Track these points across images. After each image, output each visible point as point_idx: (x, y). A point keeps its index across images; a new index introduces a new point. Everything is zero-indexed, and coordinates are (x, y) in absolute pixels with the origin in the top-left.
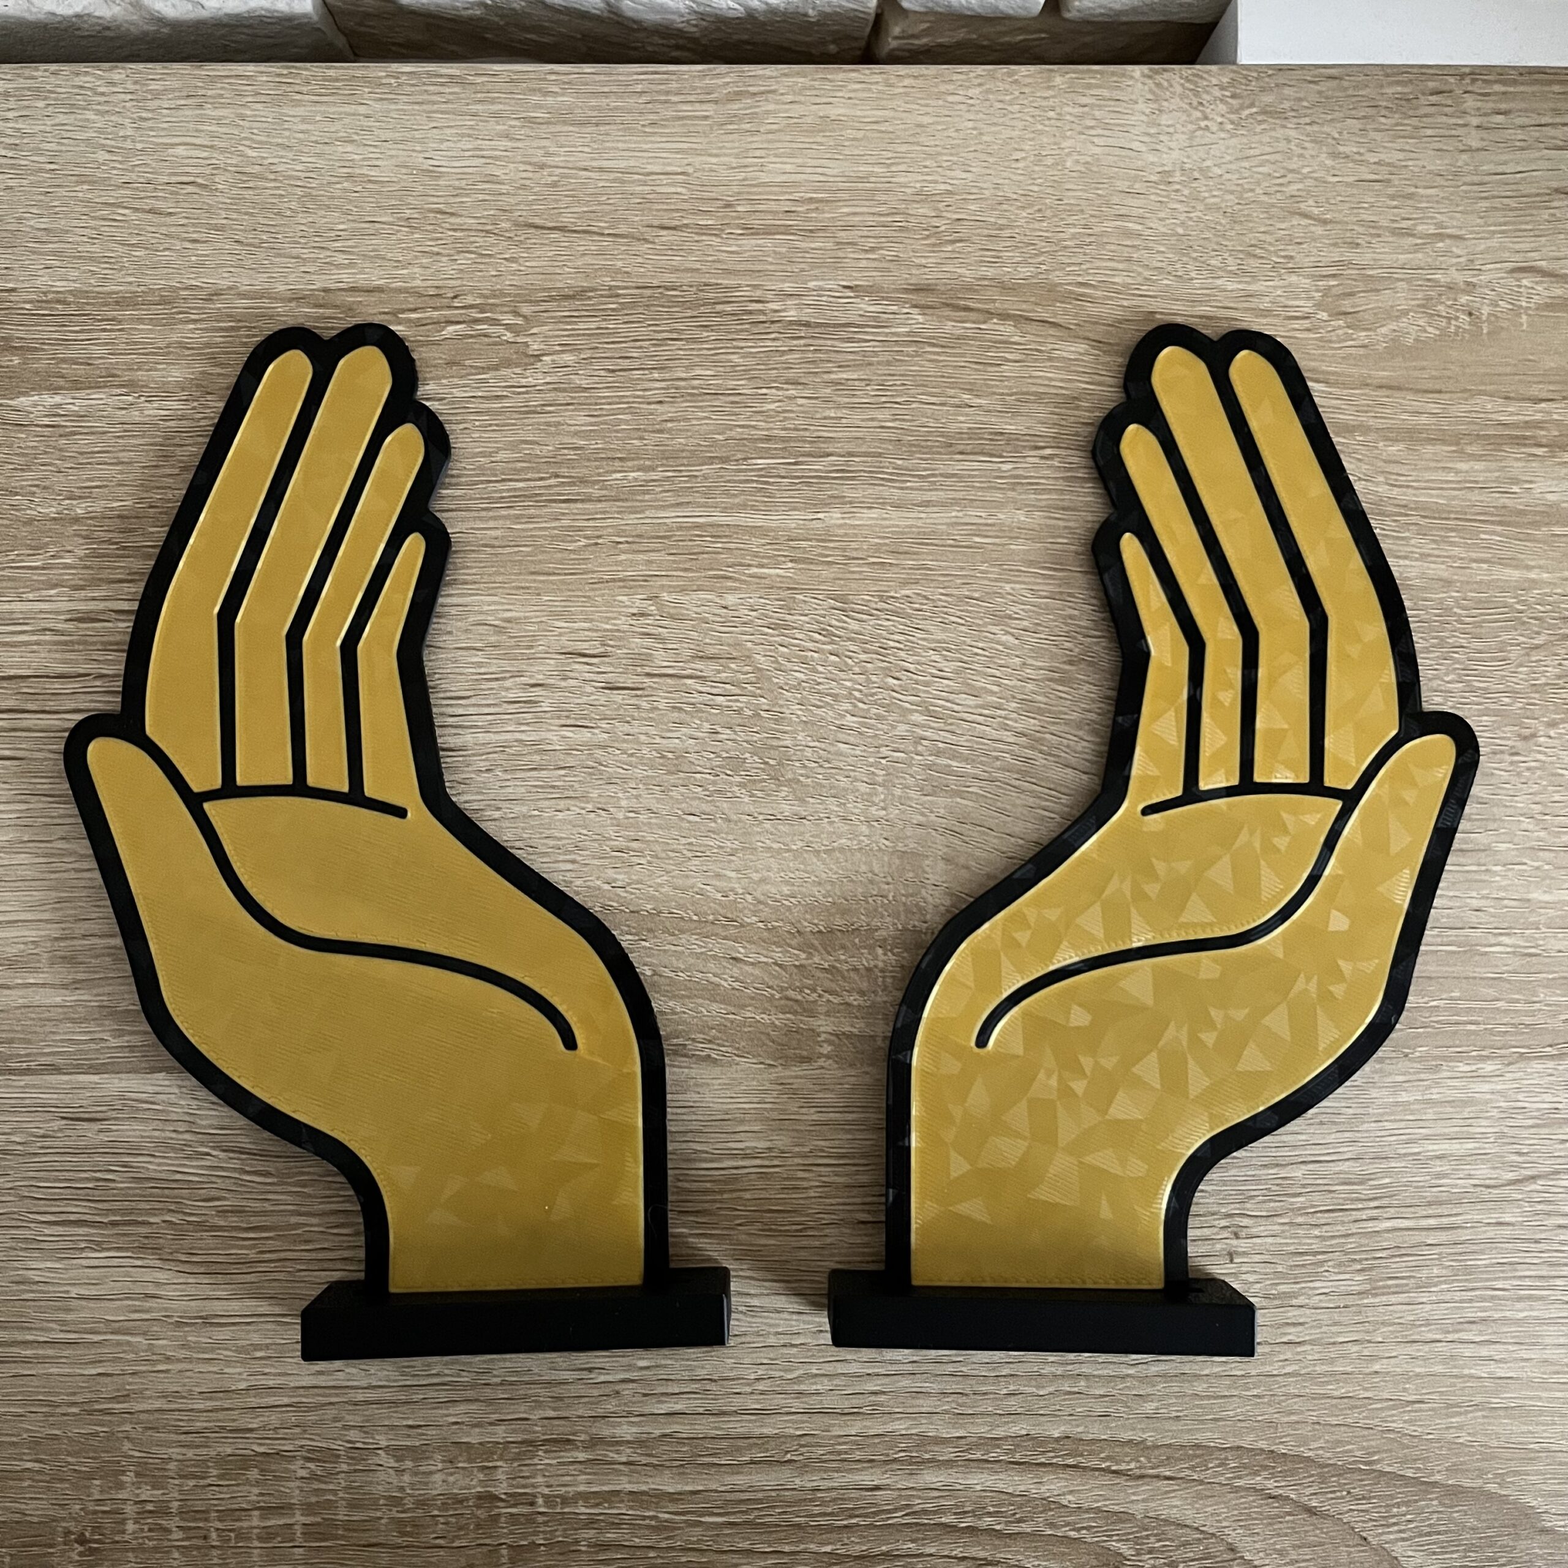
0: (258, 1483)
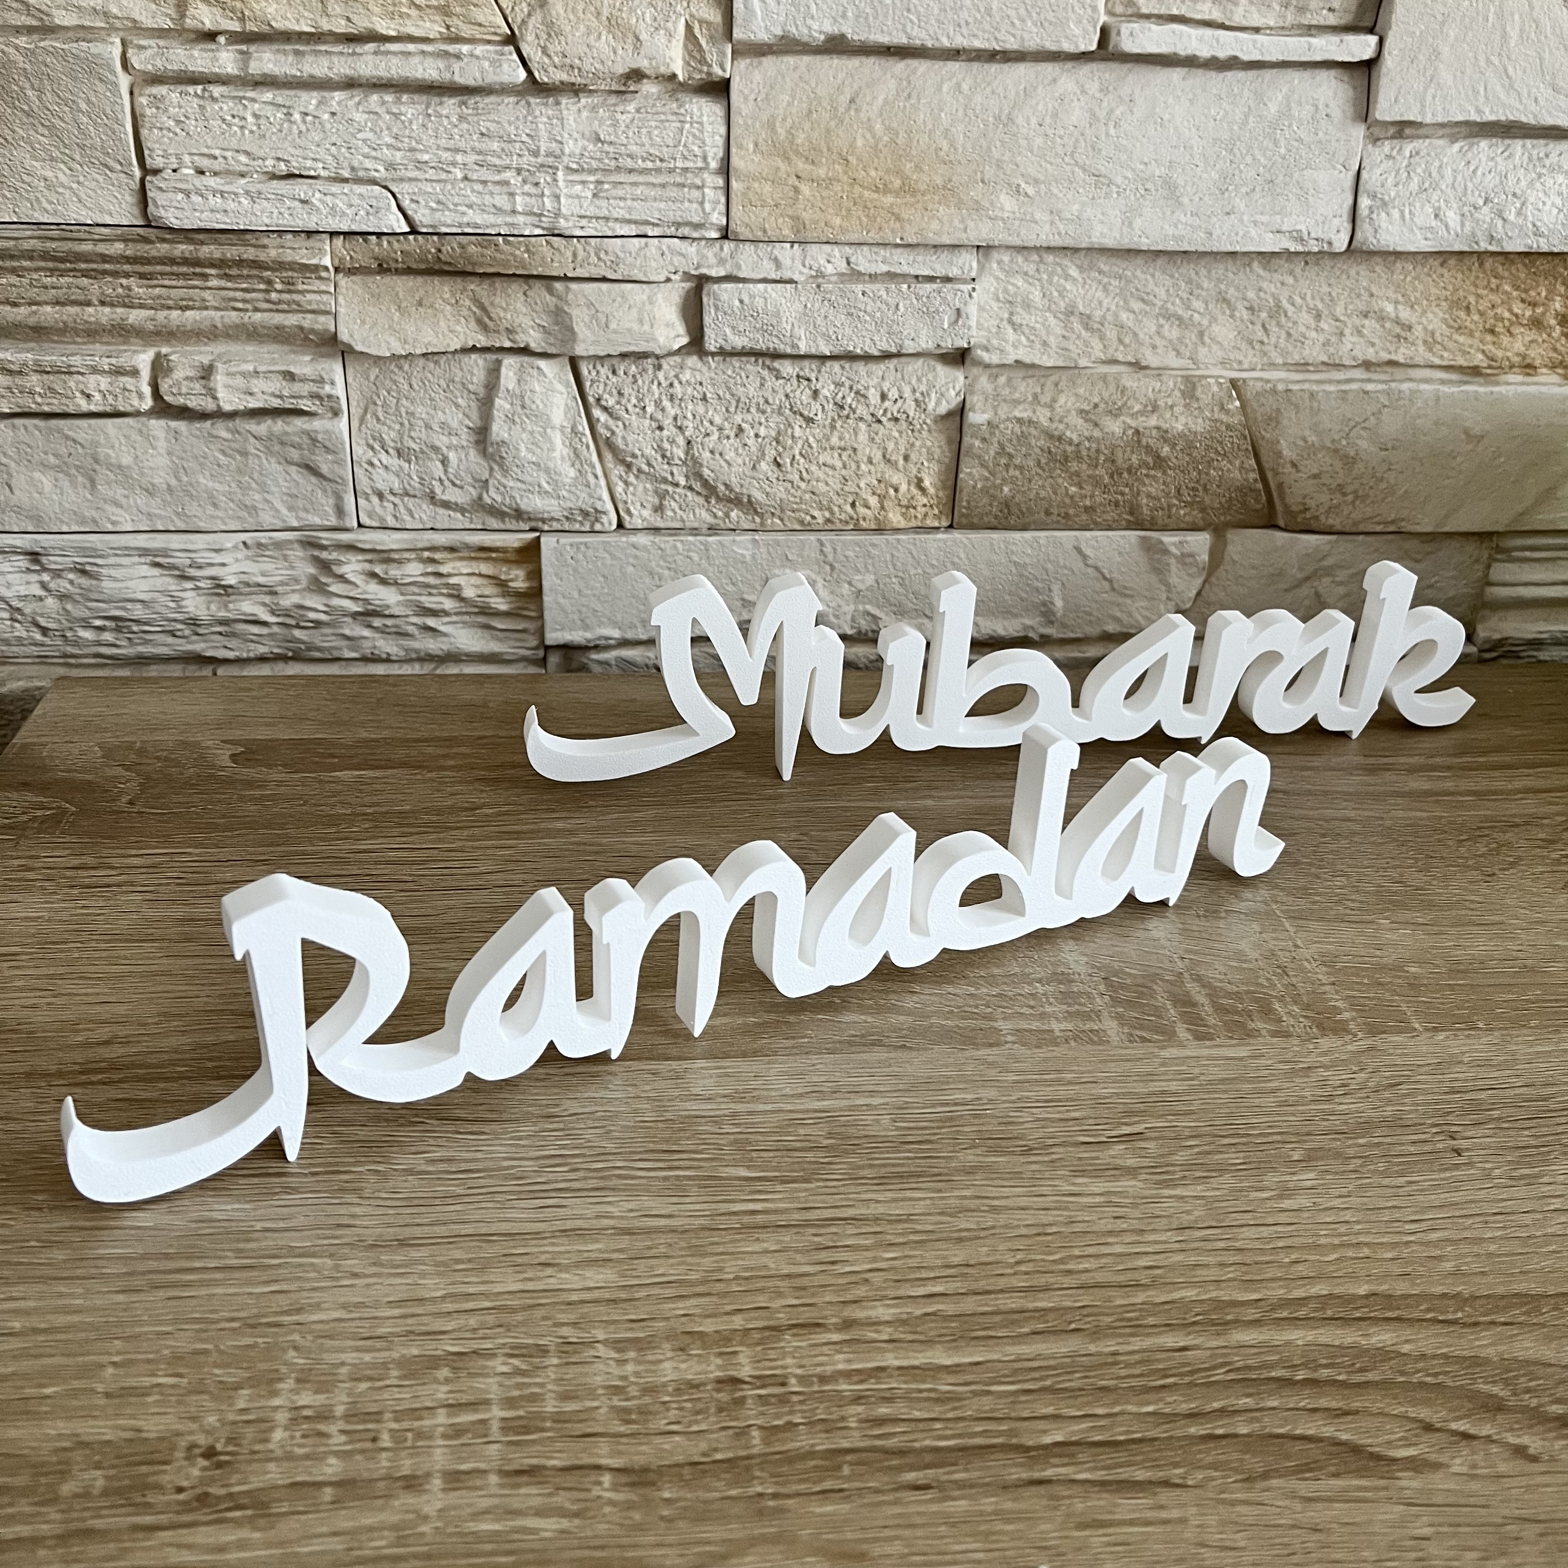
0: (447, 1381)
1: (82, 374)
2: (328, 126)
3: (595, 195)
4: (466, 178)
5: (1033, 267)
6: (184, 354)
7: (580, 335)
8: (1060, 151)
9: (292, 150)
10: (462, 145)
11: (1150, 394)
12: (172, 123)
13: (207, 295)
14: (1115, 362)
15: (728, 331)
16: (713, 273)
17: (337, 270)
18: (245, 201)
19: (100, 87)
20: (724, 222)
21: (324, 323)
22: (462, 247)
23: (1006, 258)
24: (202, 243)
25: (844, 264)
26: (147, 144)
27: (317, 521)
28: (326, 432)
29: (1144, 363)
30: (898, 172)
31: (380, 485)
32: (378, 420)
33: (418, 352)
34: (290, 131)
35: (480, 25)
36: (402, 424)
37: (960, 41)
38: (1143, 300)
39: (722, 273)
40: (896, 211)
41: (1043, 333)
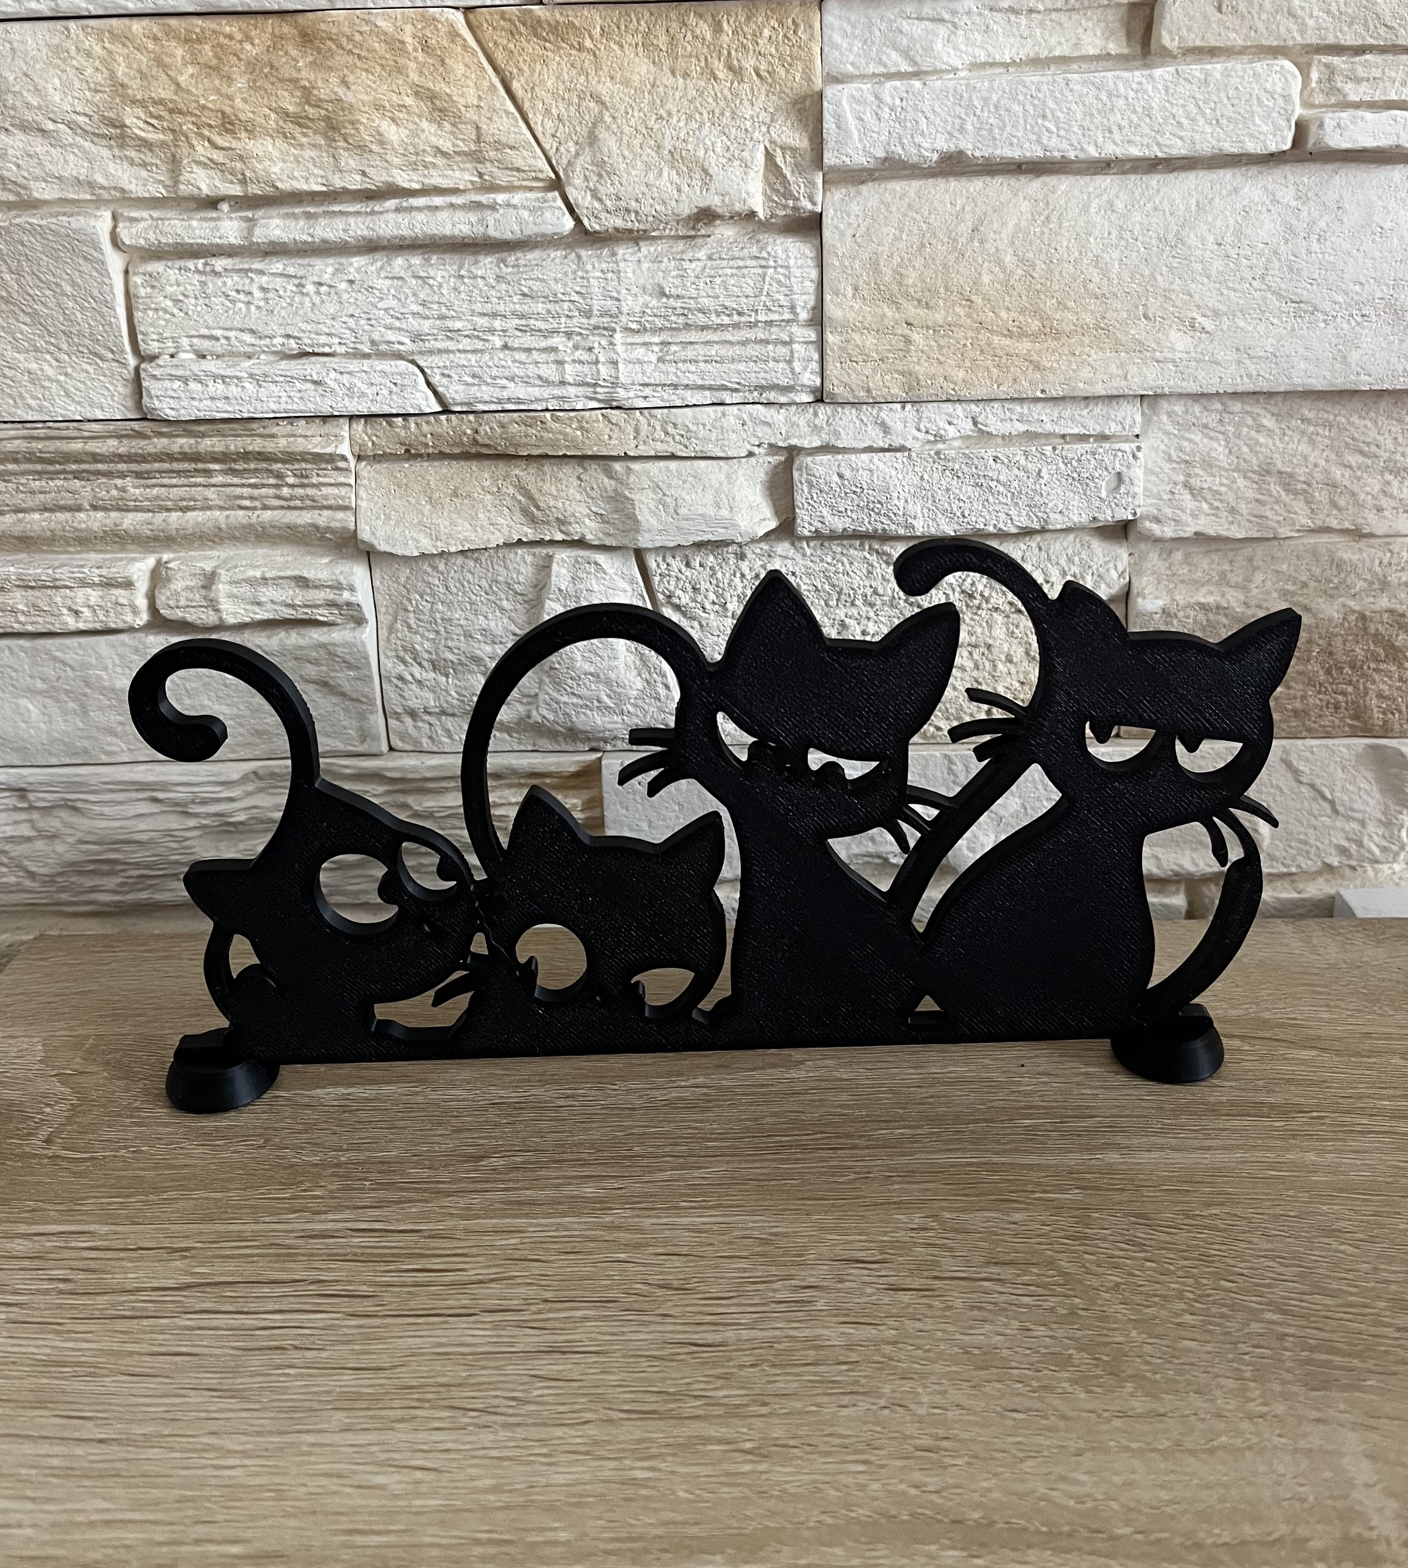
1: (70, 588)
2: (345, 296)
3: (660, 360)
4: (506, 347)
5: (1216, 417)
6: (184, 561)
7: (645, 525)
8: (1248, 275)
9: (304, 326)
10: (501, 308)
11: (1378, 569)
12: (169, 303)
13: (211, 493)
14: (1326, 530)
15: (825, 511)
16: (806, 444)
17: (359, 458)
18: (250, 387)
19: (86, 267)
20: (818, 382)
21: (342, 520)
22: (503, 426)
23: (1179, 408)
24: (204, 435)
25: (969, 425)
26: (140, 328)
27: (341, 746)
28: (346, 644)
29: (1367, 530)
30: (1036, 312)
31: (413, 703)
32: (409, 627)
33: (453, 549)
34: (302, 304)
35: (518, 170)
36: (437, 632)
37: (1111, 150)
38: (1361, 452)
39: (817, 443)
40: (1035, 357)
41: (1231, 498)
